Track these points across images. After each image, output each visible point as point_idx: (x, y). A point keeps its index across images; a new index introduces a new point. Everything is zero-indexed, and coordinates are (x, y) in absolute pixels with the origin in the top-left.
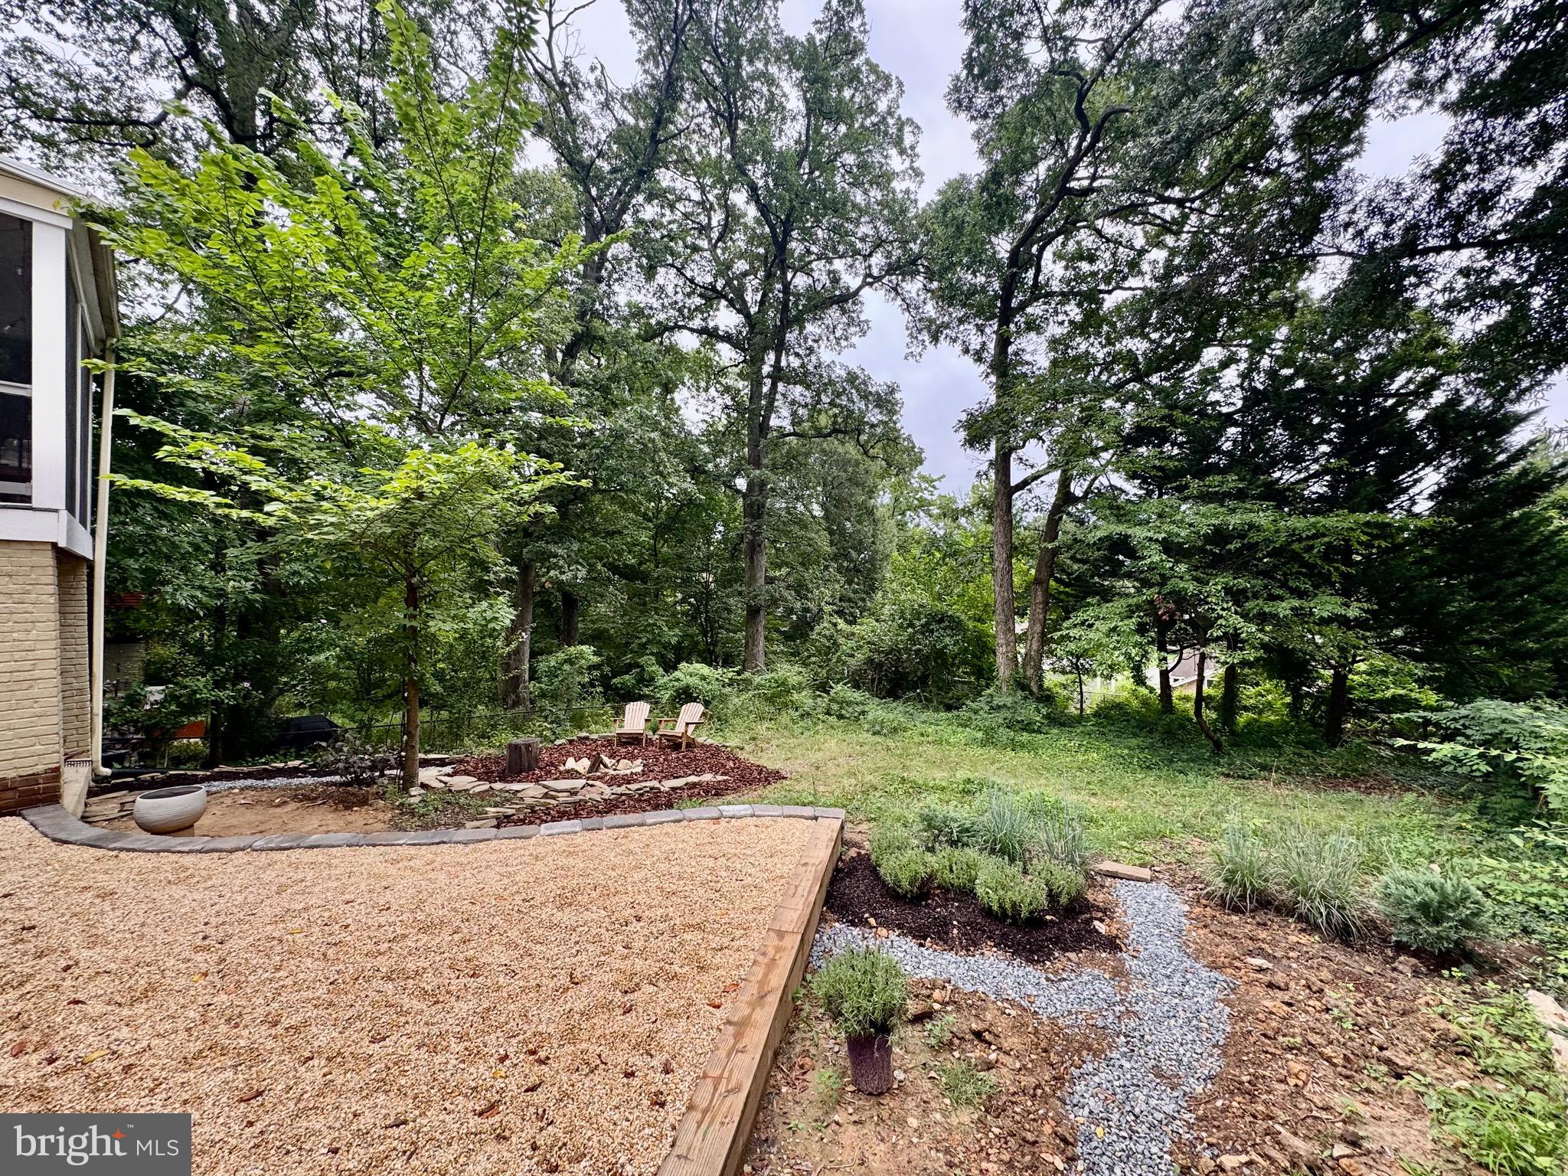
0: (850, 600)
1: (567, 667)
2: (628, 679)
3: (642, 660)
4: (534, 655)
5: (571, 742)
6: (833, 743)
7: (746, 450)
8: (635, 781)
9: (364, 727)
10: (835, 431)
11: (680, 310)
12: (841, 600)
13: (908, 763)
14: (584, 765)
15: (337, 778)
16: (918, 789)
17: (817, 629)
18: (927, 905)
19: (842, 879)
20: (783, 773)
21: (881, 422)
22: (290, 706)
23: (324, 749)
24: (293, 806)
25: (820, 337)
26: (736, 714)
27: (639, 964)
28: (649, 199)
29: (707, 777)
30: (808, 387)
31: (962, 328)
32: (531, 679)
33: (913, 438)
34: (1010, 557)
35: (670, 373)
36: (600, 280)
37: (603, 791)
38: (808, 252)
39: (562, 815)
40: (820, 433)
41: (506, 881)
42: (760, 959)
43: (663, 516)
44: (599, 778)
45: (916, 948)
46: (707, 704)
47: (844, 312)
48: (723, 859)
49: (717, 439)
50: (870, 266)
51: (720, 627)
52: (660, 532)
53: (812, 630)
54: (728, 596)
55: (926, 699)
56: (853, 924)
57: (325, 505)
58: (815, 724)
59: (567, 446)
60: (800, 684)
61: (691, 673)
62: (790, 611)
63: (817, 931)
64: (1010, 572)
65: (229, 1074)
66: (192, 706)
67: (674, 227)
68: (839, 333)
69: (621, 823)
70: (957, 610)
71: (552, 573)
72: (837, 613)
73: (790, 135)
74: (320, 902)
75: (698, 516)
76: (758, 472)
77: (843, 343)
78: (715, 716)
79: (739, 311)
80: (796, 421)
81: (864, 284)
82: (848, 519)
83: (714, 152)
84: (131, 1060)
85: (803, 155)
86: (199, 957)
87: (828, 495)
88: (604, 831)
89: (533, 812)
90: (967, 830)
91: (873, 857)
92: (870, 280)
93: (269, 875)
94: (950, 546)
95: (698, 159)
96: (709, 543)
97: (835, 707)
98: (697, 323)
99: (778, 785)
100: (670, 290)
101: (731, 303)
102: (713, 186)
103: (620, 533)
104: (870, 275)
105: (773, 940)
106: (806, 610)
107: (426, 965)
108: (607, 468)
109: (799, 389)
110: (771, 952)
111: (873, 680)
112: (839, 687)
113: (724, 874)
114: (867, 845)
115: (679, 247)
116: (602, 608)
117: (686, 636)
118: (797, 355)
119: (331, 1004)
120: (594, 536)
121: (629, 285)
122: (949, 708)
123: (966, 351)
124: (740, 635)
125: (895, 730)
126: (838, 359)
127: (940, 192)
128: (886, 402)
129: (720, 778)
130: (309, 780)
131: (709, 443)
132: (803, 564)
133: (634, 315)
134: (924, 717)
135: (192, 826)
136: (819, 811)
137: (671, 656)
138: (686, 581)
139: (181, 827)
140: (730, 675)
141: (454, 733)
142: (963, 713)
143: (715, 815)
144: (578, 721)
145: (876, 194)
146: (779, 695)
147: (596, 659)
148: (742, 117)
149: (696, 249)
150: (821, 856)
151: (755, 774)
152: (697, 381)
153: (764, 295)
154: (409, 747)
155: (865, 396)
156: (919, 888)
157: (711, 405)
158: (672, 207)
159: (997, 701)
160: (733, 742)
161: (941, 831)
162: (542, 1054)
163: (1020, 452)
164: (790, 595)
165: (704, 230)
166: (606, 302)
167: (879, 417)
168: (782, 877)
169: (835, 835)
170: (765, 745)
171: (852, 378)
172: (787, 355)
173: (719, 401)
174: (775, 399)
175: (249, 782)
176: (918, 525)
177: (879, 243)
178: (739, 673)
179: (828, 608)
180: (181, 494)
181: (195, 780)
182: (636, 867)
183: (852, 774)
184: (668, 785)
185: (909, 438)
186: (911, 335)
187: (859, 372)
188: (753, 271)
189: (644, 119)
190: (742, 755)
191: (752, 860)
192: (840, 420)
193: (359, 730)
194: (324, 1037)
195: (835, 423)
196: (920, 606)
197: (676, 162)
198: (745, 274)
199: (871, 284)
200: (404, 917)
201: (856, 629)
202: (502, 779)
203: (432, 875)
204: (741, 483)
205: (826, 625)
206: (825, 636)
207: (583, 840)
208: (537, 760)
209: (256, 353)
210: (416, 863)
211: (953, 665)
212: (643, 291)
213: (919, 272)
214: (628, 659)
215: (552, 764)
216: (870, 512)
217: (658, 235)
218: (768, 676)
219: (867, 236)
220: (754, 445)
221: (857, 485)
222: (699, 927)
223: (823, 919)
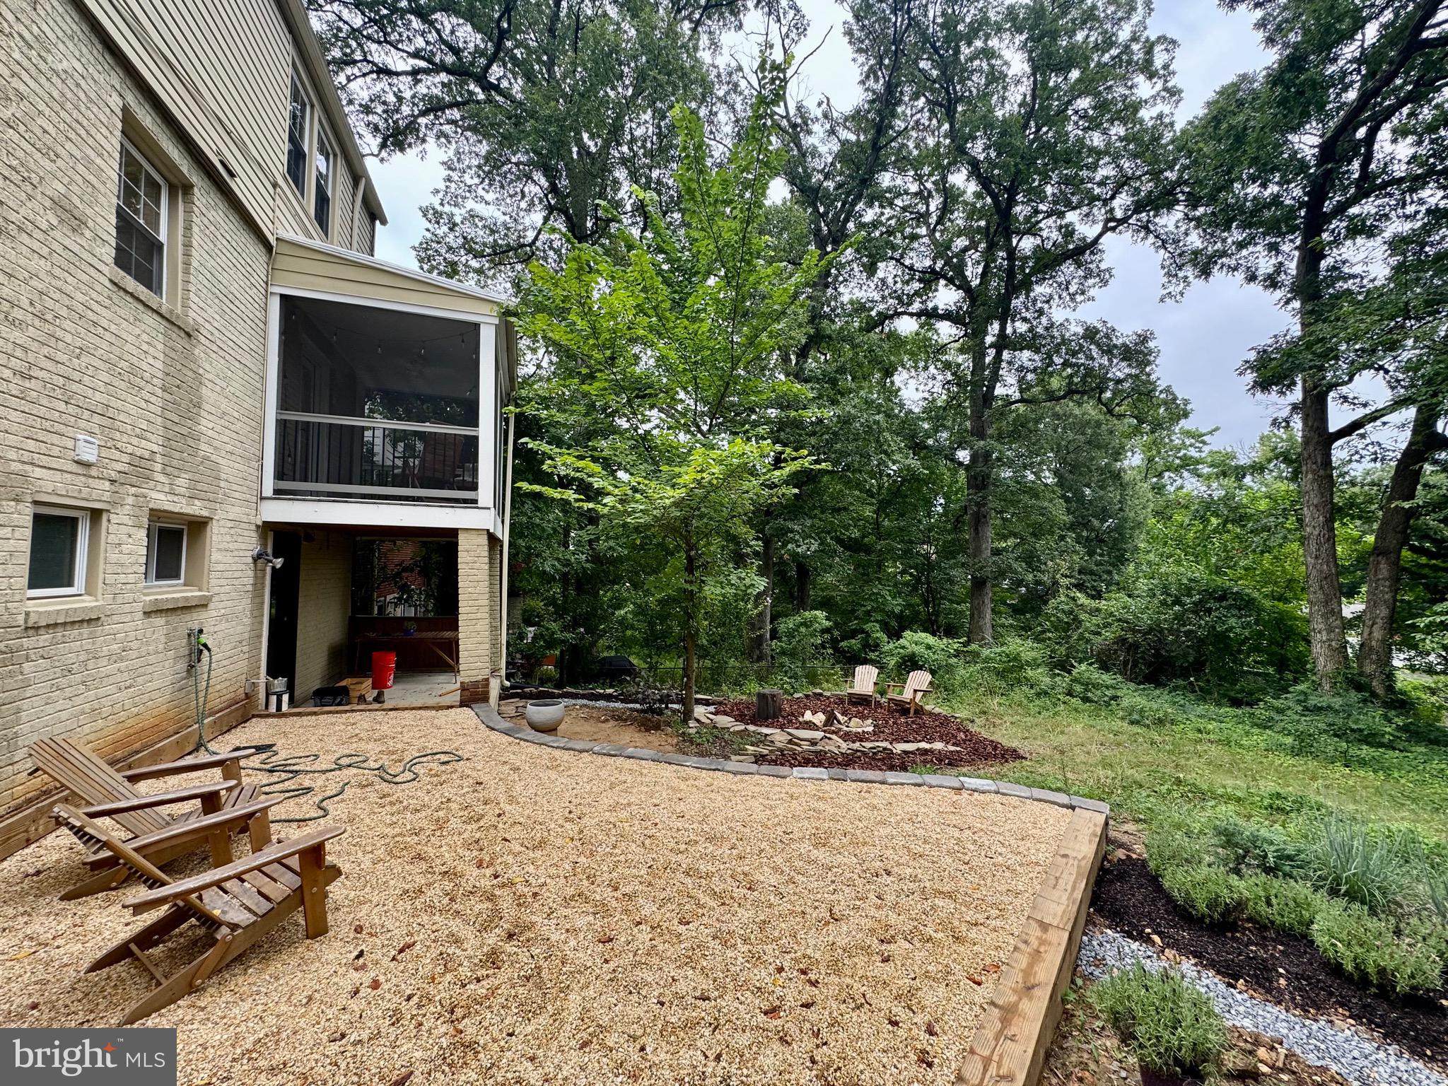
0: (1092, 573)
1: (803, 629)
2: (855, 643)
3: (867, 627)
4: (774, 618)
5: (807, 696)
6: (1079, 728)
7: (968, 424)
8: (867, 740)
9: (652, 668)
10: (1070, 392)
11: (899, 298)
12: (1080, 572)
13: (1183, 762)
14: (820, 718)
15: (638, 706)
16: (1200, 795)
17: (1053, 602)
18: (1234, 939)
19: (1111, 882)
20: (1021, 752)
21: (1130, 375)
22: (605, 649)
23: (629, 682)
24: (612, 723)
25: (1051, 297)
26: (964, 685)
27: (893, 918)
28: (870, 205)
29: (938, 746)
30: (1037, 351)
31: (1244, 252)
32: (772, 639)
33: (1174, 389)
34: (1330, 521)
35: (892, 358)
36: (827, 286)
37: (838, 745)
38: (1036, 212)
39: (806, 762)
40: (1052, 397)
41: (768, 812)
42: (1022, 946)
43: (884, 491)
44: (833, 732)
45: (1222, 987)
46: (933, 673)
47: (1079, 265)
48: (967, 832)
49: (935, 413)
50: (1112, 210)
51: (942, 598)
52: (882, 508)
53: (1046, 603)
54: (951, 568)
55: (1201, 689)
56: (1130, 936)
57: (638, 496)
58: (1055, 705)
59: (800, 435)
60: (1035, 660)
61: (916, 640)
62: (1020, 583)
63: (1085, 934)
64: (1331, 539)
65: (591, 918)
66: (551, 644)
67: (893, 222)
68: (1073, 289)
69: (863, 778)
70: (1244, 586)
71: (790, 546)
72: (1075, 586)
73: (1015, 98)
74: (638, 802)
75: (919, 490)
76: (982, 443)
77: (1079, 298)
78: (942, 685)
79: (959, 288)
80: (1023, 386)
81: (1106, 229)
82: (1088, 486)
83: (931, 142)
84: (537, 890)
85: (1030, 114)
86: (568, 825)
87: (1063, 461)
88: (848, 783)
89: (783, 755)
90: (1289, 858)
91: (1152, 864)
92: (1112, 224)
93: (604, 774)
94: (1232, 510)
95: (915, 153)
96: (929, 516)
97: (1078, 688)
98: (916, 307)
99: (1017, 763)
100: (890, 281)
101: (950, 281)
102: (931, 175)
103: (845, 509)
104: (1113, 219)
105: (1035, 931)
106: (1038, 583)
107: (714, 870)
108: (835, 452)
109: (1026, 354)
110: (1035, 943)
111: (1126, 663)
112: (1083, 667)
113: (972, 848)
114: (1138, 848)
115: (898, 240)
116: (829, 578)
117: (909, 605)
118: (1025, 320)
119: (650, 884)
120: (823, 512)
121: (852, 284)
122: (1236, 703)
123: (1252, 278)
124: (963, 607)
125: (1160, 722)
126: (1072, 316)
127: (1209, 104)
128: (1138, 353)
129: (952, 748)
130: (618, 705)
131: (930, 418)
132: (1034, 535)
133: (856, 310)
134: (1200, 709)
135: (555, 729)
136: (1076, 801)
137: (894, 624)
138: (907, 553)
139: (549, 729)
140: (956, 646)
141: (715, 679)
142: (1260, 711)
143: (957, 785)
144: (813, 679)
145: (1118, 130)
146: (1011, 670)
147: (828, 624)
148: (960, 99)
149: (914, 237)
150: (1085, 849)
151: (989, 749)
152: (916, 362)
153: (986, 267)
154: (687, 687)
155: (1108, 351)
156: (1222, 915)
157: (931, 383)
158: (891, 204)
159: (1313, 701)
160: (962, 714)
161: (1247, 852)
162: (813, 977)
163: (1344, 390)
164: (1019, 567)
165: (922, 218)
166: (833, 303)
167: (1127, 371)
168: (1037, 864)
169: (1099, 831)
170: (998, 721)
171: (1091, 334)
172: (1013, 321)
173: (940, 377)
174: (999, 368)
175: (585, 702)
176: (1182, 487)
177: (1123, 182)
178: (965, 644)
179: (1064, 582)
180: (555, 494)
181: (552, 696)
182: (880, 823)
183: (1107, 765)
184: (900, 747)
185: (1168, 390)
186: (1169, 274)
187: (1099, 326)
188: (973, 245)
189: (865, 132)
190: (973, 728)
191: (1001, 838)
192: (1076, 380)
193: (650, 669)
194: (648, 909)
195: (1070, 383)
196: (1190, 580)
197: (895, 162)
198: (965, 250)
199: (1113, 229)
200: (695, 826)
201: (1103, 604)
202: (754, 723)
203: (712, 795)
204: (963, 455)
205: (1063, 599)
206: (1063, 611)
207: (831, 788)
208: (780, 710)
209: (592, 389)
210: (700, 783)
211: (1240, 651)
212: (864, 287)
213: (1177, 202)
214: (854, 624)
215: (793, 715)
216: (1117, 476)
217: (877, 233)
218: (998, 650)
219: (1107, 178)
220: (977, 416)
221: (1099, 447)
222: (950, 895)
223: (1090, 921)
